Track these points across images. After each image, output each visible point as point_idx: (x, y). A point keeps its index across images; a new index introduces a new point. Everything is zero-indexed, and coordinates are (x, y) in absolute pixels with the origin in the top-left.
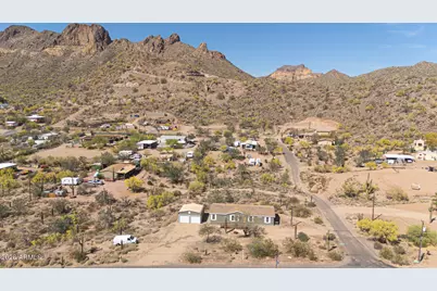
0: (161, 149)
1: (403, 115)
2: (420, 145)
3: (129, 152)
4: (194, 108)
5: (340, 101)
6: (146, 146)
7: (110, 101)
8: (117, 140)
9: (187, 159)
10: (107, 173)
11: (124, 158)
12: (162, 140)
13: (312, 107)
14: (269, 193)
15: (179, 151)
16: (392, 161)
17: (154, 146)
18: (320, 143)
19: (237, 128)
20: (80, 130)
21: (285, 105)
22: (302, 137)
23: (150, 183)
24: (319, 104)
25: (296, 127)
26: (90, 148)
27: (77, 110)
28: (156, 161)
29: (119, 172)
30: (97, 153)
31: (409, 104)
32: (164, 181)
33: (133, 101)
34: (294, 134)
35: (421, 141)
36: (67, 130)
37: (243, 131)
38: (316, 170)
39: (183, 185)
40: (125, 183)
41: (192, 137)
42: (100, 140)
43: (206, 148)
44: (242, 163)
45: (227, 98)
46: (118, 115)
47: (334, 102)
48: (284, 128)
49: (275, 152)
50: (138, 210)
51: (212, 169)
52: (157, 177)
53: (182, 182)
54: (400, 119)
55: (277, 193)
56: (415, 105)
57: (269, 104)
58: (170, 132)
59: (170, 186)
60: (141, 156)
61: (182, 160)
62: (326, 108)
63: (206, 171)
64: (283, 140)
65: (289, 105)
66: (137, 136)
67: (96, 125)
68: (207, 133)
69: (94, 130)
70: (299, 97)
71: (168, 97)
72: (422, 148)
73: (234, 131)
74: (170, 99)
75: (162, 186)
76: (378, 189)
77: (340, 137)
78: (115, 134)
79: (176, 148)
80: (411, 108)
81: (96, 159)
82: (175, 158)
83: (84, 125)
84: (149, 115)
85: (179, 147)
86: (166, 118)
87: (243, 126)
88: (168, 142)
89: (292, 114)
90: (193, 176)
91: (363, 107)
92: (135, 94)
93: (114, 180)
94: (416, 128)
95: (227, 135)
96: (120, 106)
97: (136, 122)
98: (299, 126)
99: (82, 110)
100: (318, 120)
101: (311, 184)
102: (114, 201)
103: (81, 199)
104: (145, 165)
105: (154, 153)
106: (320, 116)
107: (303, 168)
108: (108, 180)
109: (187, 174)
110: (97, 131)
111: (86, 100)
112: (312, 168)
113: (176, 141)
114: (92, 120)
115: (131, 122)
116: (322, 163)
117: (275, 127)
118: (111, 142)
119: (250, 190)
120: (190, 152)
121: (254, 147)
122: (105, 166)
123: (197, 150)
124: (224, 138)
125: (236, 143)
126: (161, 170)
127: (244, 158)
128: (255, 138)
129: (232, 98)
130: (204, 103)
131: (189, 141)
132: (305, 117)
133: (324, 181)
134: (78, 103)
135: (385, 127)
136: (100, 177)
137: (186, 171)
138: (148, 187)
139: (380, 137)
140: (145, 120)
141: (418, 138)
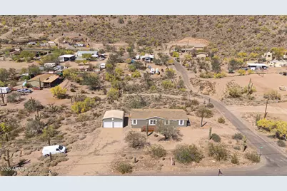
0: (78, 62)
1: (254, 35)
2: (269, 56)
3: (52, 64)
4: (102, 30)
5: (207, 25)
6: (66, 59)
7: (34, 24)
8: (42, 54)
9: (101, 69)
10: (35, 82)
11: (49, 69)
12: (79, 54)
13: (188, 30)
14: (172, 96)
15: (94, 63)
16: (254, 68)
17: (73, 59)
18: (198, 56)
19: (136, 45)
20: (10, 47)
21: (169, 28)
22: (184, 51)
23: (73, 91)
24: (193, 27)
25: (178, 45)
26: (20, 61)
27: (7, 30)
28: (75, 71)
29: (45, 81)
30: (26, 65)
31: (258, 27)
32: (84, 88)
33: (53, 24)
34: (179, 49)
37: (141, 48)
38: (201, 76)
39: (101, 92)
40: (51, 90)
41: (102, 52)
42: (28, 54)
43: (115, 60)
44: (145, 72)
45: (126, 23)
46: (41, 35)
47: (204, 26)
48: (169, 45)
49: (167, 63)
51: (122, 77)
52: (78, 85)
53: (99, 88)
54: (251, 38)
55: (180, 97)
56: (262, 27)
57: (158, 27)
58: (84, 48)
59: (90, 92)
60: (62, 68)
61: (97, 70)
62: (198, 30)
63: (118, 79)
64: (171, 54)
65: (172, 28)
66: (58, 51)
67: (24, 43)
68: (113, 49)
69: (23, 46)
70: (179, 22)
71: (81, 21)
72: (271, 58)
74: (82, 23)
75: (83, 92)
78: (41, 49)
79: (91, 60)
80: (259, 29)
81: (24, 71)
82: (91, 69)
83: (14, 43)
84: (67, 35)
85: (93, 59)
86: (80, 38)
87: (139, 44)
88: (84, 56)
89: (174, 35)
90: (107, 84)
91: (225, 30)
92: (55, 19)
93: (41, 88)
95: (129, 51)
97: (56, 41)
98: (181, 43)
99: (11, 31)
100: (193, 39)
101: (202, 88)
102: (42, 107)
104: (67, 75)
105: (74, 65)
106: (194, 36)
107: (191, 75)
108: (36, 88)
109: (102, 82)
110: (25, 48)
111: (15, 23)
113: (90, 55)
114: (21, 38)
115: (53, 40)
116: (203, 71)
117: (163, 44)
118: (37, 56)
120: (103, 64)
121: (151, 59)
122: (33, 76)
123: (108, 62)
124: (128, 53)
125: (137, 57)
126: (81, 79)
127: (146, 68)
128: (151, 52)
129: (130, 22)
130: (108, 25)
131: (101, 56)
132: (184, 37)
133: (210, 85)
136: (28, 86)
137: (102, 80)
138: (71, 94)
139: (239, 51)
140: (64, 39)
141: (265, 51)
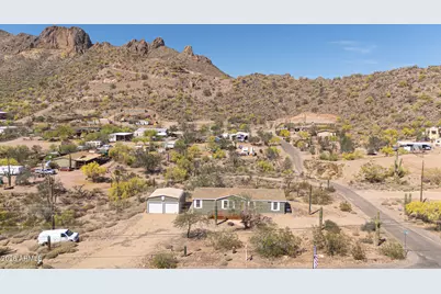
1: (408, 105)
2: (434, 132)
3: (97, 143)
5: (335, 94)
7: (86, 98)
9: (167, 149)
10: (62, 160)
11: (90, 148)
12: (139, 133)
13: (306, 103)
14: (271, 179)
16: (409, 148)
18: (320, 135)
20: (45, 125)
21: (277, 101)
22: (297, 130)
24: (313, 99)
27: (46, 106)
29: (78, 159)
31: (412, 94)
32: (137, 171)
33: (111, 97)
34: (289, 127)
35: (433, 129)
36: (30, 125)
38: (321, 158)
39: (160, 175)
43: (192, 138)
45: (214, 95)
46: (92, 111)
47: (330, 96)
48: (277, 122)
49: (270, 143)
50: (94, 202)
52: (128, 168)
53: (158, 172)
54: (404, 110)
55: (281, 179)
57: (260, 100)
58: (149, 126)
59: (144, 176)
61: (161, 150)
62: (321, 102)
64: (278, 133)
65: (281, 101)
66: (110, 128)
70: (291, 92)
71: (150, 93)
72: (436, 136)
73: (222, 125)
74: (151, 95)
75: (132, 175)
76: (408, 173)
77: (340, 129)
78: (86, 128)
80: (415, 98)
83: (50, 120)
84: (127, 111)
85: (159, 138)
86: (146, 114)
87: (231, 121)
88: (146, 134)
89: (285, 109)
91: (361, 100)
92: (114, 91)
93: (71, 169)
94: (423, 117)
96: (96, 103)
97: (111, 118)
98: (294, 120)
99: (51, 106)
100: (313, 114)
102: (64, 191)
103: (18, 190)
104: (114, 155)
105: (130, 145)
106: (315, 110)
107: (305, 156)
108: (63, 169)
112: (316, 156)
113: (155, 133)
114: (65, 116)
115: (106, 117)
116: (326, 153)
119: (246, 177)
120: (171, 143)
121: (246, 138)
125: (225, 135)
127: (235, 148)
129: (220, 95)
130: (189, 99)
131: (171, 134)
132: (299, 112)
133: (335, 168)
134: (49, 99)
135: (389, 118)
136: (53, 166)
139: (385, 128)
140: (122, 116)
141: (427, 126)
